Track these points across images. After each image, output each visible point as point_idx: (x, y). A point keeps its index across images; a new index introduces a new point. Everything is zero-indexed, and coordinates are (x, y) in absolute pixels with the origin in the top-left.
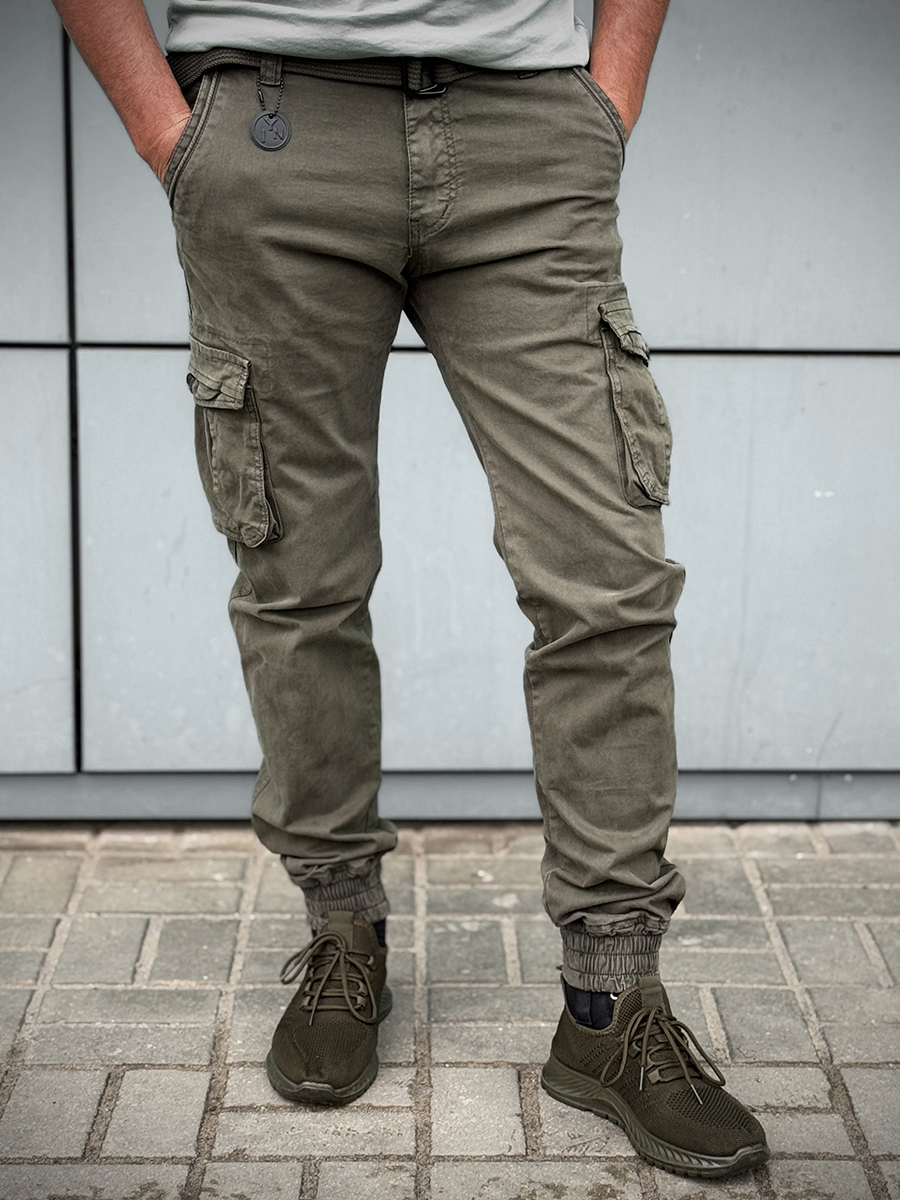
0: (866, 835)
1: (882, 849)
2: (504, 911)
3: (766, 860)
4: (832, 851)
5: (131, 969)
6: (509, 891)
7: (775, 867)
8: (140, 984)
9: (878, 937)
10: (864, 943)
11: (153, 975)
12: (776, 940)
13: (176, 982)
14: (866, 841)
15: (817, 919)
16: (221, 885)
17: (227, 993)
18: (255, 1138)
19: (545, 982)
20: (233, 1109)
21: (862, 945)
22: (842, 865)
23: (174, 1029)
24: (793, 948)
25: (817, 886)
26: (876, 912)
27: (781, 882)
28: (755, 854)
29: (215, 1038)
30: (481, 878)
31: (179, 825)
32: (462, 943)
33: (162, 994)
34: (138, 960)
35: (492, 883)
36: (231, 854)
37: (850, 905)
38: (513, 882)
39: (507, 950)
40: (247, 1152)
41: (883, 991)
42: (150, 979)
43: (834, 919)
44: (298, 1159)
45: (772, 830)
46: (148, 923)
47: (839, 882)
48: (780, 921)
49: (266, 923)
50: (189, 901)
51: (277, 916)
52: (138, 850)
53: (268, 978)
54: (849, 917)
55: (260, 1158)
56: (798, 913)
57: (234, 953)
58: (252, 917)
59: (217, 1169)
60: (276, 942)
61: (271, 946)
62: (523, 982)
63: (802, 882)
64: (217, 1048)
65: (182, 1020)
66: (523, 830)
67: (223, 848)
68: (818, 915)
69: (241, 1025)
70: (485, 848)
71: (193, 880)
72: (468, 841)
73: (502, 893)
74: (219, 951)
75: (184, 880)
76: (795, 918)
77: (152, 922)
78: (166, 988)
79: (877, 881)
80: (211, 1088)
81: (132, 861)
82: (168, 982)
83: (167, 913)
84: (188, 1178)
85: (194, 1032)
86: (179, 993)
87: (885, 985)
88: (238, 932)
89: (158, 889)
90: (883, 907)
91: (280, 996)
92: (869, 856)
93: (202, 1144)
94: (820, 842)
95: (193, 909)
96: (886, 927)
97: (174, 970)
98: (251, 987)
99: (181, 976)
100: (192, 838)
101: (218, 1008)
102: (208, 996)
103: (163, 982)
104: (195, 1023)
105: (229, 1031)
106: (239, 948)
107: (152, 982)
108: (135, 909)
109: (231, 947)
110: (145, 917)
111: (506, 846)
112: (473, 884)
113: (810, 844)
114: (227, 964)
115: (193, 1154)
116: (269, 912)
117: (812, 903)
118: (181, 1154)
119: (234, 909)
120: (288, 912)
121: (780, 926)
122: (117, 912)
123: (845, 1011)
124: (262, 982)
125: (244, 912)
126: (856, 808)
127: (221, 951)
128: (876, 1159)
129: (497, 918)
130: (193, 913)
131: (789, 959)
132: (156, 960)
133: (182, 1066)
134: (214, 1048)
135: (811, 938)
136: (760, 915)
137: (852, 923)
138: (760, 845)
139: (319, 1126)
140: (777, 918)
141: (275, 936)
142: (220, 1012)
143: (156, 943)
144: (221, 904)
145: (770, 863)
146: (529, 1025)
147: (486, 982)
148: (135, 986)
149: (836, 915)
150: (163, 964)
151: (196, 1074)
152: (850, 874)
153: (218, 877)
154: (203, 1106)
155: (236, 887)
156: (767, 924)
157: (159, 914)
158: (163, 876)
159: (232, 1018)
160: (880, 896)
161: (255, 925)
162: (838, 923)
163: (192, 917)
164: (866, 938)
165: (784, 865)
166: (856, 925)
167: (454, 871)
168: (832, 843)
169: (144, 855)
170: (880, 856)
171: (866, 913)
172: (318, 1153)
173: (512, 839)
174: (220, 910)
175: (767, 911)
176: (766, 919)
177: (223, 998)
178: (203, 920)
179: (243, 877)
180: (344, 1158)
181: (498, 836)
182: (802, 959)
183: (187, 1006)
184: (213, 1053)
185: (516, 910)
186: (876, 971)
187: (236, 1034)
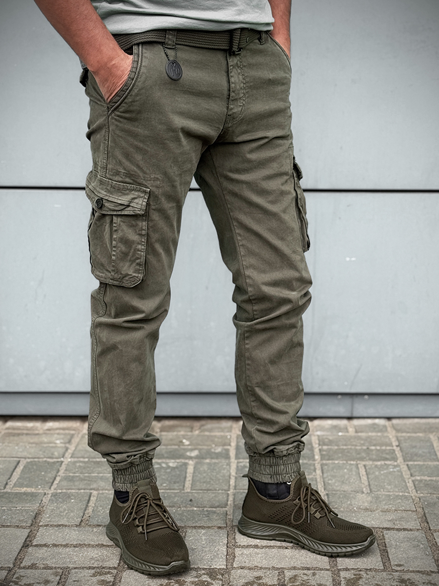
0: (374, 424)
1: (381, 431)
2: (191, 458)
3: (323, 435)
4: (356, 432)
5: (5, 483)
6: (195, 449)
7: (326, 438)
8: (8, 490)
9: (368, 470)
10: (361, 473)
11: (15, 485)
12: (319, 472)
13: (25, 489)
14: (374, 427)
15: (341, 462)
16: (59, 445)
17: (48, 494)
18: (43, 559)
19: (201, 490)
20: (36, 546)
21: (359, 474)
22: (359, 438)
23: (18, 510)
24: (325, 475)
25: (345, 447)
26: (370, 459)
27: (328, 445)
28: (319, 433)
29: (36, 514)
30: (183, 443)
31: (45, 418)
32: (166, 472)
33: (16, 494)
34: (9, 479)
35: (188, 445)
36: (67, 432)
37: (358, 456)
38: (199, 445)
39: (188, 475)
40: (37, 565)
41: (364, 495)
42: (13, 487)
43: (349, 462)
44: (61, 569)
45: (330, 422)
46: (19, 462)
47: (356, 446)
48: (323, 463)
49: (75, 462)
50: (41, 453)
51: (82, 459)
52: (23, 430)
53: (69, 487)
54: (357, 462)
55: (43, 568)
56: (332, 459)
57: (56, 476)
58: (69, 460)
59: (22, 572)
60: (77, 471)
61: (74, 473)
62: (191, 490)
63: (338, 446)
64: (36, 518)
65: (23, 506)
66: (209, 421)
67: (64, 429)
68: (342, 461)
69: (50, 508)
70: (189, 429)
71: (45, 443)
72: (181, 426)
73: (192, 450)
74: (50, 475)
75: (41, 443)
76: (330, 462)
77: (21, 462)
78: (20, 491)
79: (374, 445)
80: (28, 536)
81: (19, 435)
82: (21, 489)
83: (29, 458)
84: (6, 576)
85: (27, 511)
86: (25, 494)
87: (365, 492)
88: (61, 466)
89: (28, 447)
90: (374, 457)
91: (72, 495)
92: (374, 434)
93: (17, 561)
94: (351, 427)
95: (42, 456)
96: (373, 466)
97: (25, 483)
98: (60, 491)
99: (27, 486)
100: (50, 424)
101: (42, 500)
102: (38, 495)
103: (19, 489)
104: (29, 507)
105: (44, 510)
106: (59, 474)
107: (14, 489)
108: (14, 456)
109: (55, 473)
110: (18, 459)
111: (200, 428)
112: (179, 446)
113: (346, 428)
114: (51, 481)
115: (11, 566)
116: (78, 458)
117: (340, 455)
118: (6, 566)
119: (61, 456)
120: (87, 458)
121: (322, 465)
122: (5, 457)
123: (342, 504)
124: (66, 489)
125: (66, 458)
126: (371, 412)
127: (51, 475)
128: (339, 570)
129: (187, 461)
130: (42, 458)
131: (322, 480)
132: (19, 478)
133: (18, 526)
134: (35, 518)
135: (335, 471)
136: (314, 460)
137: (357, 465)
138: (322, 429)
139: (75, 554)
140: (322, 462)
141: (78, 469)
142: (42, 502)
143: (20, 472)
144: (56, 454)
145: (324, 437)
146: (189, 509)
147: (174, 489)
148: (5, 490)
149: (350, 460)
150: (21, 481)
151: (23, 530)
152: (362, 442)
153: (58, 442)
154: (22, 544)
155: (65, 447)
156: (316, 465)
157: (25, 458)
158: (32, 441)
159: (47, 505)
160: (374, 452)
161: (69, 464)
162: (351, 464)
163: (41, 460)
164: (362, 471)
165: (331, 438)
166: (359, 465)
167: (171, 440)
168: (357, 428)
169: (25, 432)
170: (379, 434)
171: (365, 460)
172: (71, 566)
173: (203, 425)
174: (54, 457)
175: (318, 459)
176: (316, 462)
177: (46, 496)
178: (46, 461)
179: (70, 442)
180: (83, 568)
181: (197, 424)
182: (329, 480)
183: (27, 499)
184: (34, 521)
185: (197, 457)
186: (363, 486)
187: (47, 512)
